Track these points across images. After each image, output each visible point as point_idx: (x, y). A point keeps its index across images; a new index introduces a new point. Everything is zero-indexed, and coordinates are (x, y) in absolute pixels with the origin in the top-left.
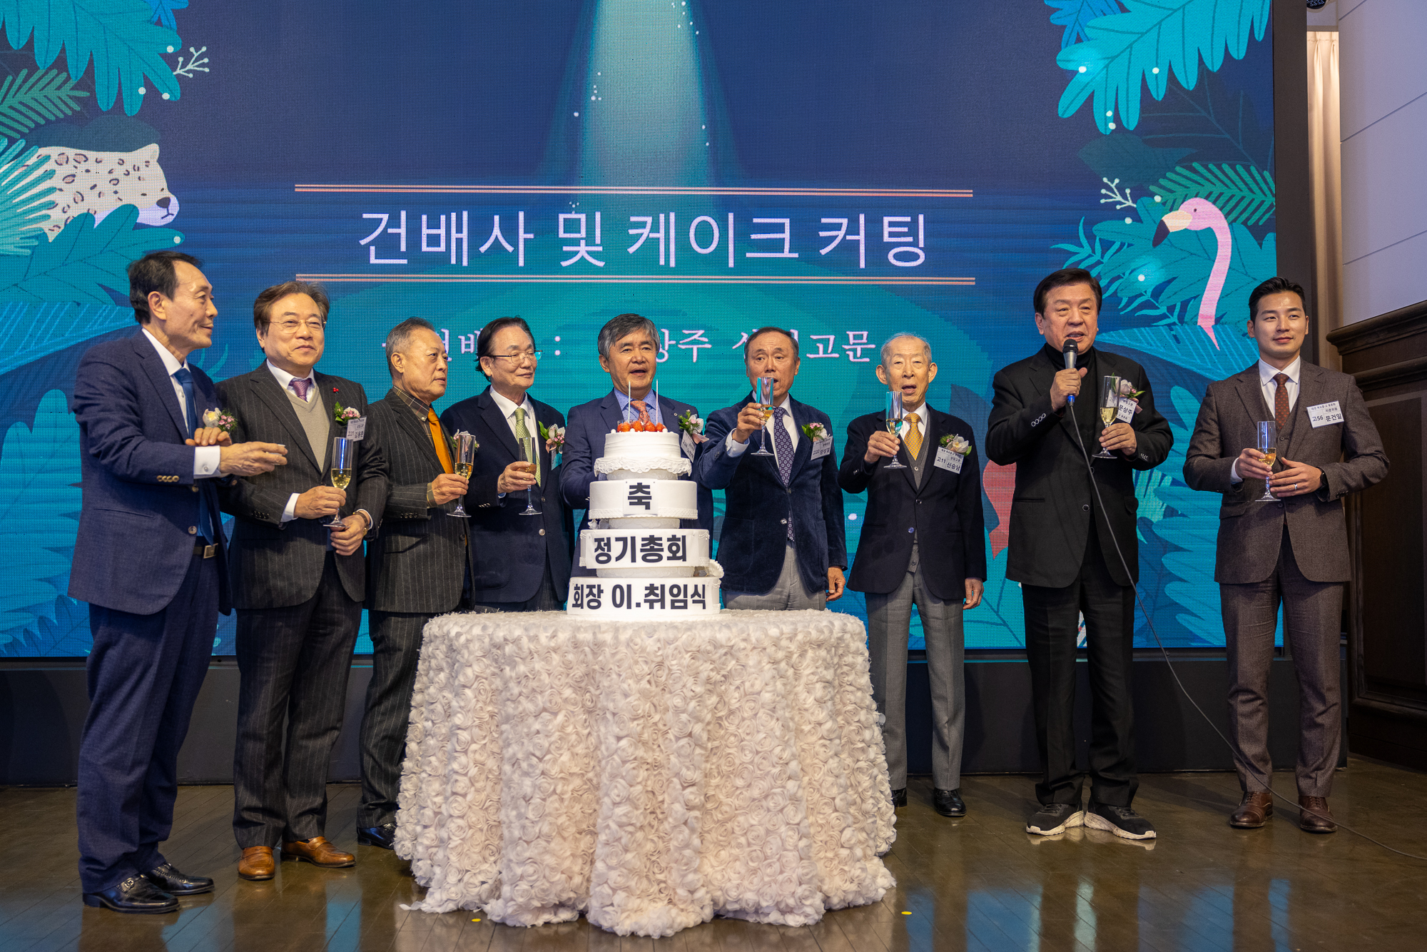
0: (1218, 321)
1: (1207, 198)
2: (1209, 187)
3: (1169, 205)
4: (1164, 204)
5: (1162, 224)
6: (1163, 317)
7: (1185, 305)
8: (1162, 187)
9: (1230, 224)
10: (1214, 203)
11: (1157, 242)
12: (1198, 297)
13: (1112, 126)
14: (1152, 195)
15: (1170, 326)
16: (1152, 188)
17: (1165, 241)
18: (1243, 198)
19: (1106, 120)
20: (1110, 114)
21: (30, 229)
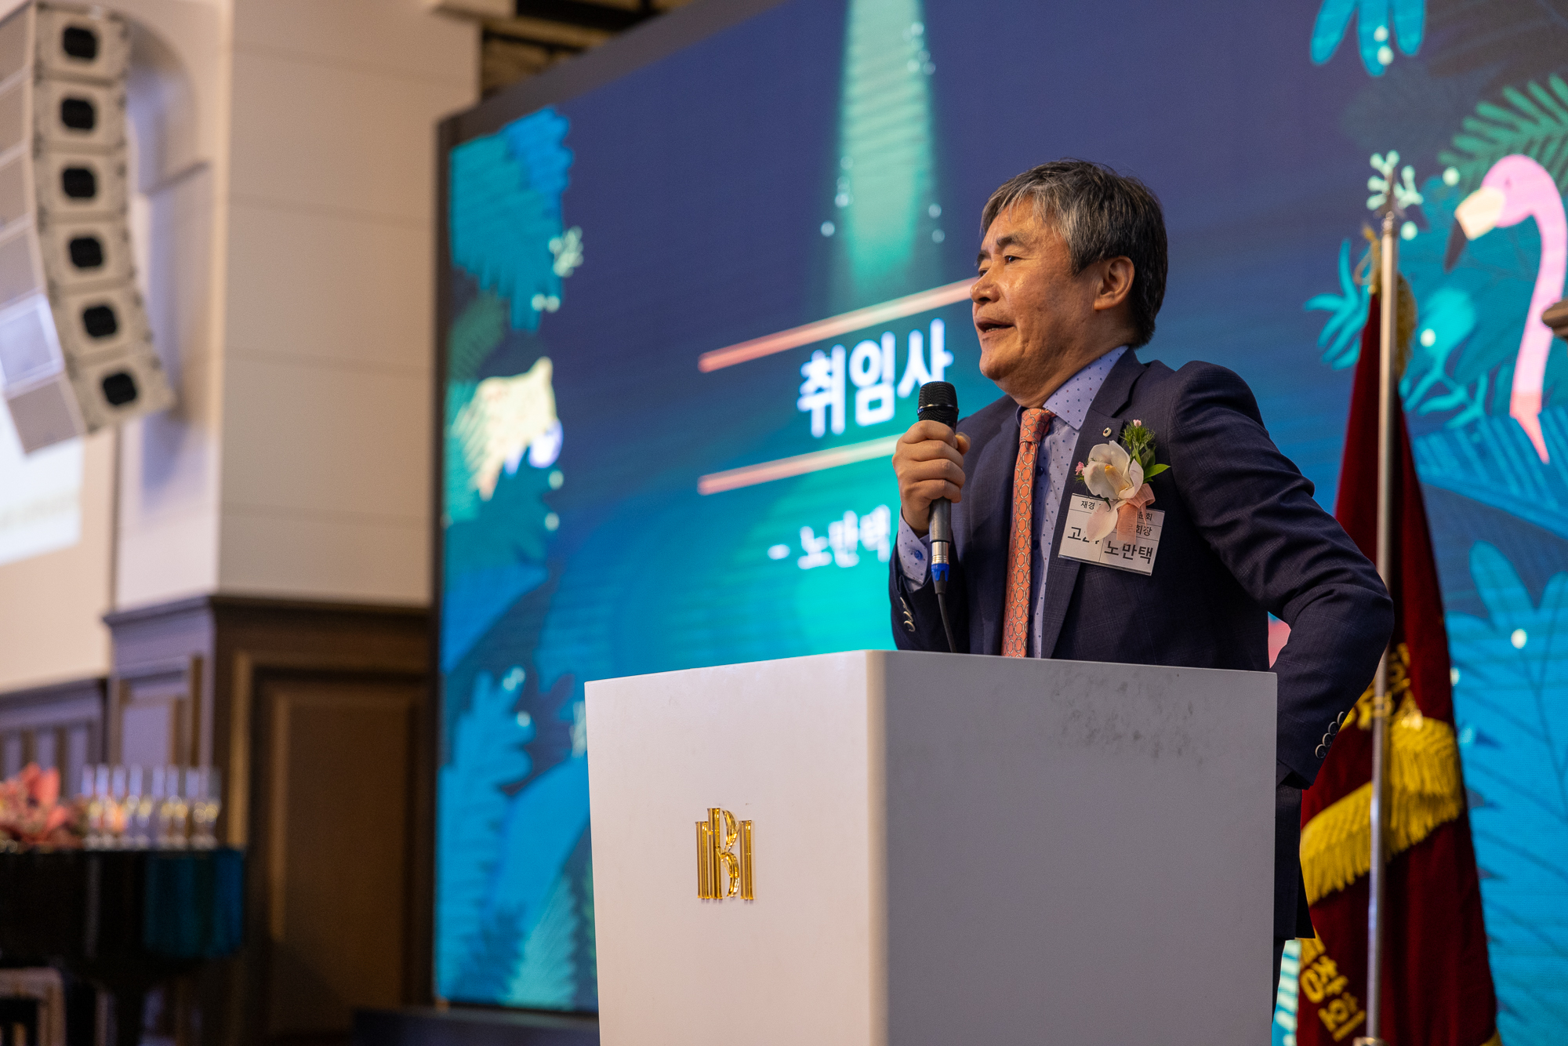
2: (1527, 129)
3: (1467, 184)
4: (1460, 183)
5: (1458, 229)
6: (1461, 408)
7: (1492, 377)
8: (1458, 151)
11: (1451, 260)
13: (1386, 56)
14: (1440, 170)
15: (1471, 427)
16: (1445, 157)
19: (1377, 45)
20: (1382, 34)
21: (472, 484)
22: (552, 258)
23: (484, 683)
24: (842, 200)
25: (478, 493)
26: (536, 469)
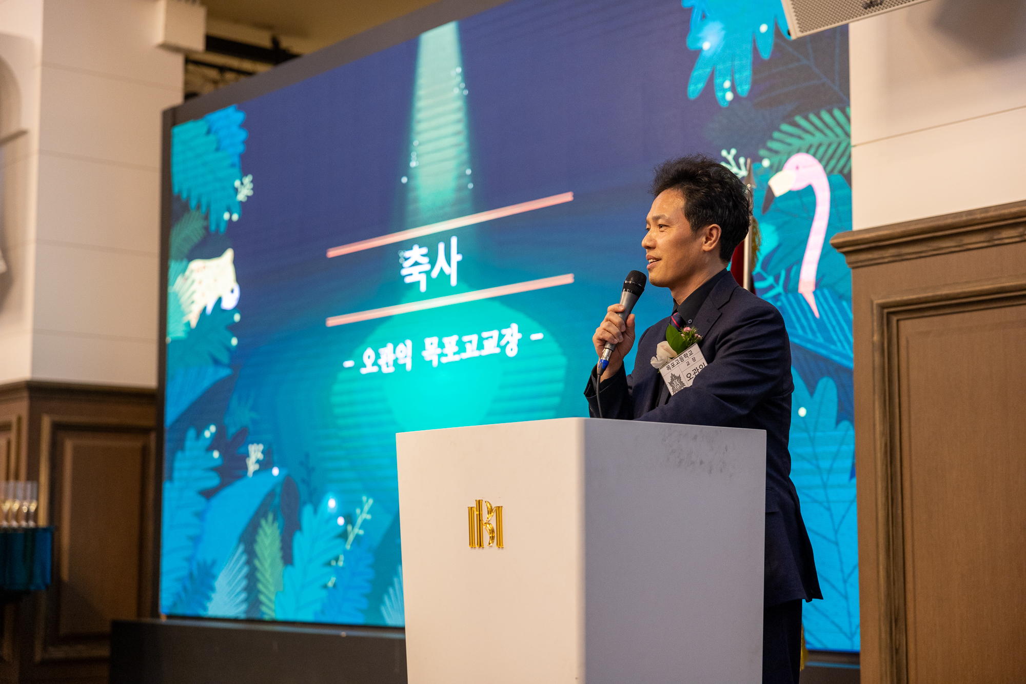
0: (818, 284)
1: (807, 152)
2: (808, 139)
3: (775, 168)
4: (771, 167)
5: (770, 190)
6: (771, 287)
7: (788, 271)
8: (770, 150)
9: (829, 174)
10: (814, 155)
11: (765, 209)
12: (799, 262)
13: (729, 96)
14: (760, 159)
15: (776, 298)
16: (762, 152)
17: (772, 207)
18: (839, 144)
19: (725, 91)
20: (727, 84)
21: (185, 320)
22: (236, 191)
23: (191, 433)
24: (413, 164)
25: (188, 324)
26: (224, 311)
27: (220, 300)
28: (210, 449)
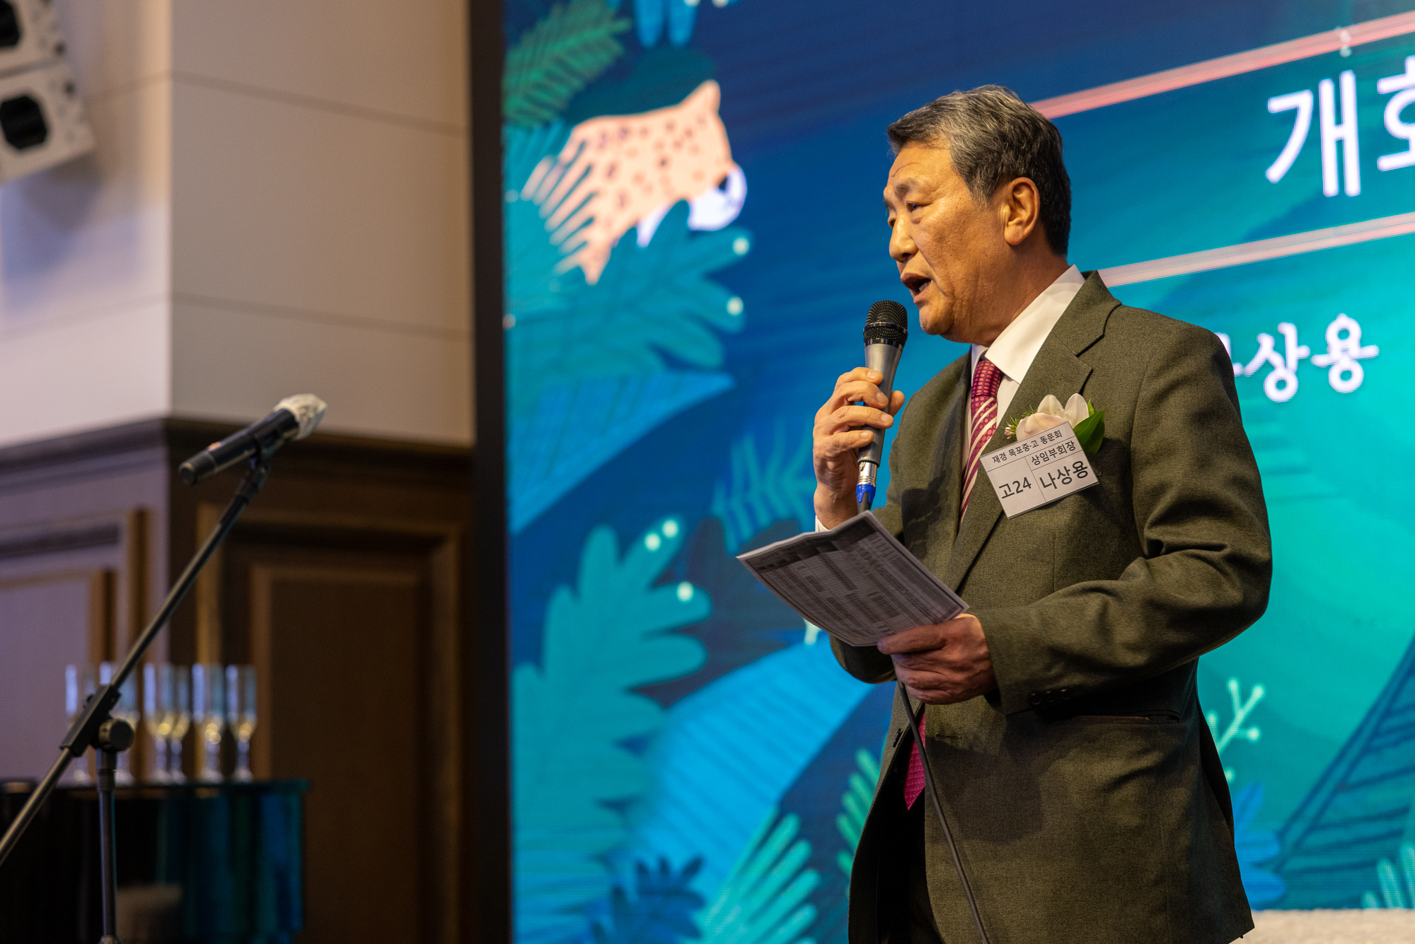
21: (566, 265)
23: (601, 543)
25: (578, 274)
26: (697, 234)
27: (681, 209)
28: (667, 578)
